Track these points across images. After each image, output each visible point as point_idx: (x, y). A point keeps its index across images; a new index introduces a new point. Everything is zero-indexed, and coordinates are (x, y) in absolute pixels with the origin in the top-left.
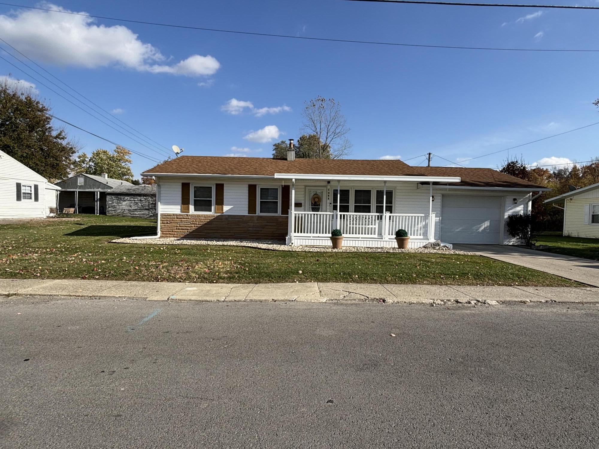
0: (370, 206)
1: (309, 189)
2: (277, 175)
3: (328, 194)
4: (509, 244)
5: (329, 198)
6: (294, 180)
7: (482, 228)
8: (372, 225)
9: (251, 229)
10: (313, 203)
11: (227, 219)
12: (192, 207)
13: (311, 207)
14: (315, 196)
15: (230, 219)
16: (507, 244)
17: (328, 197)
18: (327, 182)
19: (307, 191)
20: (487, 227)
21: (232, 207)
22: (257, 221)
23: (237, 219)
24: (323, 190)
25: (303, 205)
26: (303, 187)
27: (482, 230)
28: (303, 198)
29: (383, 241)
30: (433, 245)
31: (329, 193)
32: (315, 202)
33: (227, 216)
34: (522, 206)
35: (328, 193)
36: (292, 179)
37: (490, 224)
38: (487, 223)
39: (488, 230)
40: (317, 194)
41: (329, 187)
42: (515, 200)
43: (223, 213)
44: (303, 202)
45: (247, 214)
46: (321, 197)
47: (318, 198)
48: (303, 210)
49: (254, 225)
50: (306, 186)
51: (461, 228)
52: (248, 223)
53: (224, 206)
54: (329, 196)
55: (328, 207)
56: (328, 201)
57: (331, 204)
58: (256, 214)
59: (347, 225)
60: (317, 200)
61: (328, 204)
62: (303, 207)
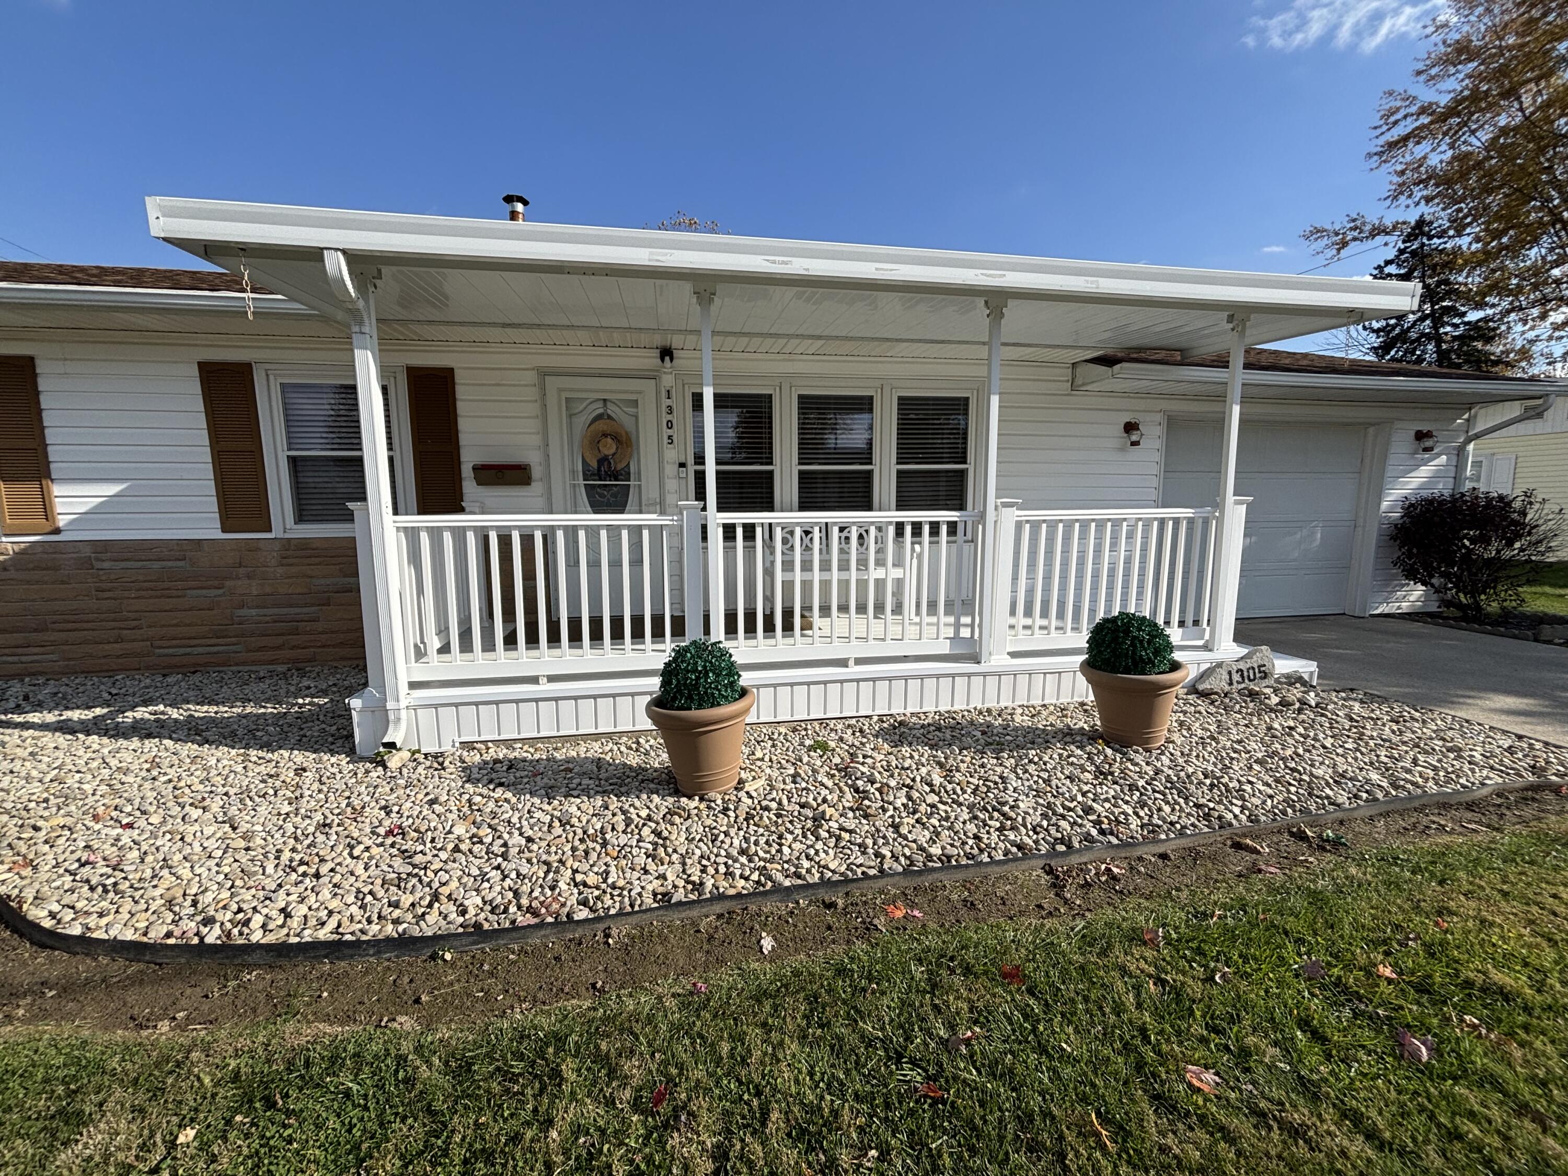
0: (870, 473)
1: (560, 390)
2: (169, 213)
3: (665, 418)
5: (670, 437)
6: (336, 265)
8: (880, 563)
9: (254, 612)
10: (595, 464)
11: (87, 564)
13: (582, 482)
14: (601, 426)
15: (106, 565)
17: (666, 432)
18: (657, 353)
19: (552, 400)
21: (113, 489)
22: (280, 570)
23: (157, 565)
24: (640, 392)
25: (536, 472)
26: (531, 377)
28: (536, 440)
29: (984, 675)
30: (1236, 677)
31: (670, 410)
32: (603, 460)
33: (87, 551)
34: (1442, 460)
35: (664, 409)
36: (315, 255)
40: (609, 417)
41: (668, 380)
42: (1420, 436)
43: (57, 531)
44: (533, 459)
45: (216, 533)
46: (634, 432)
47: (616, 438)
48: (540, 502)
49: (268, 590)
50: (544, 373)
52: (228, 583)
53: (57, 490)
54: (670, 425)
55: (671, 484)
56: (672, 455)
57: (682, 465)
58: (270, 531)
59: (769, 573)
60: (609, 447)
61: (671, 470)
62: (537, 487)
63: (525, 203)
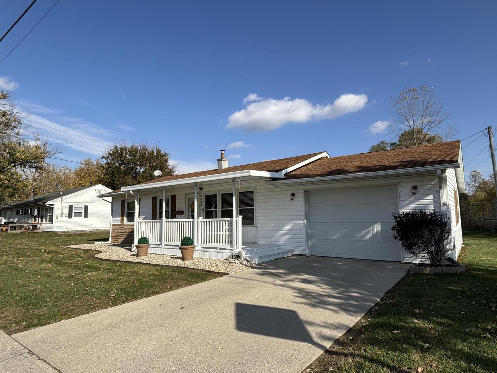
2: (122, 189)
3: (201, 201)
4: (414, 262)
5: (202, 204)
6: (131, 192)
7: (370, 235)
12: (125, 218)
16: (409, 261)
20: (378, 233)
21: (144, 217)
25: (184, 212)
26: (185, 195)
27: (370, 238)
28: (184, 206)
30: (234, 257)
34: (431, 197)
35: (201, 199)
37: (382, 227)
38: (376, 227)
39: (379, 237)
41: (202, 193)
51: (338, 235)
55: (202, 213)
57: (203, 210)
62: (184, 215)
63: (224, 151)
